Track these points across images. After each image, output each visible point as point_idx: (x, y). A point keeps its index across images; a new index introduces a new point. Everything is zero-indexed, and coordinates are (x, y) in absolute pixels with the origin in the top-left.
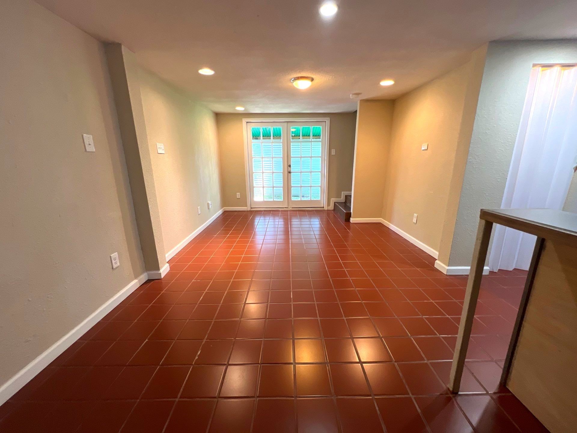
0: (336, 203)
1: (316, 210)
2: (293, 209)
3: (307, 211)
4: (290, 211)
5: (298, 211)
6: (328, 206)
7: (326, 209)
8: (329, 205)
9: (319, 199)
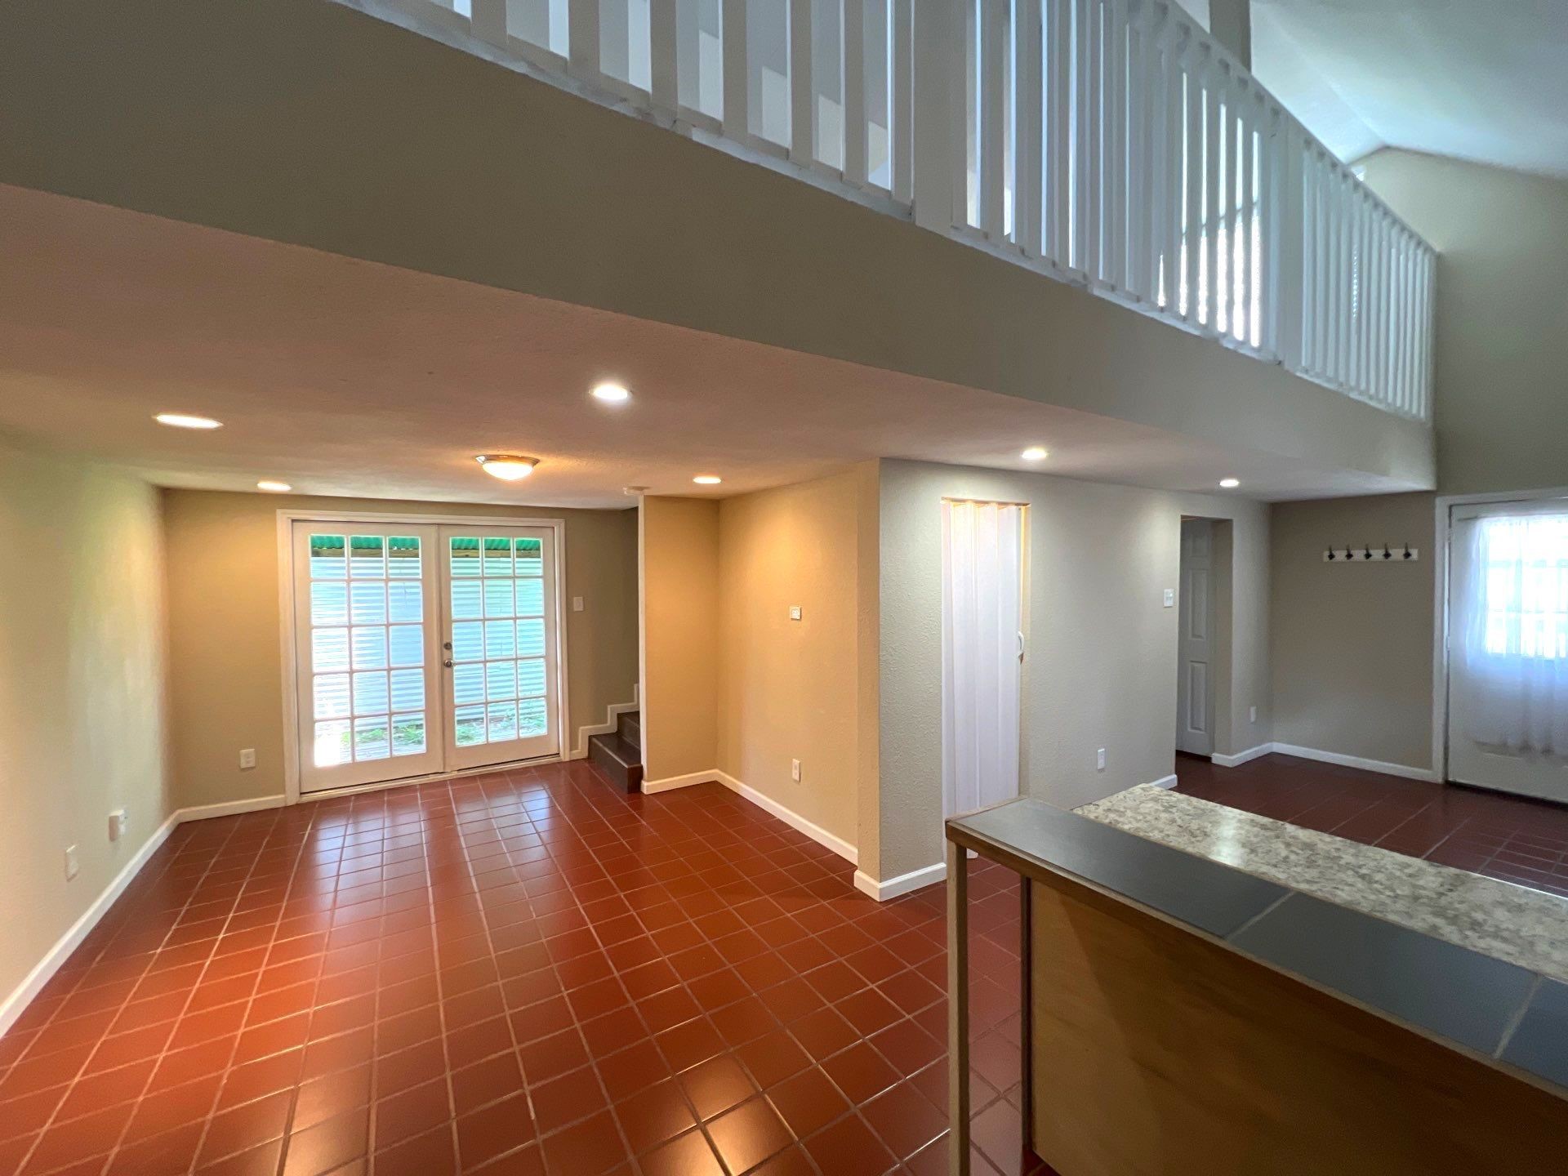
0: (594, 740)
1: (536, 767)
2: (461, 773)
3: (510, 773)
4: (453, 781)
5: (482, 776)
6: (571, 750)
7: (567, 759)
8: (573, 745)
9: (543, 731)
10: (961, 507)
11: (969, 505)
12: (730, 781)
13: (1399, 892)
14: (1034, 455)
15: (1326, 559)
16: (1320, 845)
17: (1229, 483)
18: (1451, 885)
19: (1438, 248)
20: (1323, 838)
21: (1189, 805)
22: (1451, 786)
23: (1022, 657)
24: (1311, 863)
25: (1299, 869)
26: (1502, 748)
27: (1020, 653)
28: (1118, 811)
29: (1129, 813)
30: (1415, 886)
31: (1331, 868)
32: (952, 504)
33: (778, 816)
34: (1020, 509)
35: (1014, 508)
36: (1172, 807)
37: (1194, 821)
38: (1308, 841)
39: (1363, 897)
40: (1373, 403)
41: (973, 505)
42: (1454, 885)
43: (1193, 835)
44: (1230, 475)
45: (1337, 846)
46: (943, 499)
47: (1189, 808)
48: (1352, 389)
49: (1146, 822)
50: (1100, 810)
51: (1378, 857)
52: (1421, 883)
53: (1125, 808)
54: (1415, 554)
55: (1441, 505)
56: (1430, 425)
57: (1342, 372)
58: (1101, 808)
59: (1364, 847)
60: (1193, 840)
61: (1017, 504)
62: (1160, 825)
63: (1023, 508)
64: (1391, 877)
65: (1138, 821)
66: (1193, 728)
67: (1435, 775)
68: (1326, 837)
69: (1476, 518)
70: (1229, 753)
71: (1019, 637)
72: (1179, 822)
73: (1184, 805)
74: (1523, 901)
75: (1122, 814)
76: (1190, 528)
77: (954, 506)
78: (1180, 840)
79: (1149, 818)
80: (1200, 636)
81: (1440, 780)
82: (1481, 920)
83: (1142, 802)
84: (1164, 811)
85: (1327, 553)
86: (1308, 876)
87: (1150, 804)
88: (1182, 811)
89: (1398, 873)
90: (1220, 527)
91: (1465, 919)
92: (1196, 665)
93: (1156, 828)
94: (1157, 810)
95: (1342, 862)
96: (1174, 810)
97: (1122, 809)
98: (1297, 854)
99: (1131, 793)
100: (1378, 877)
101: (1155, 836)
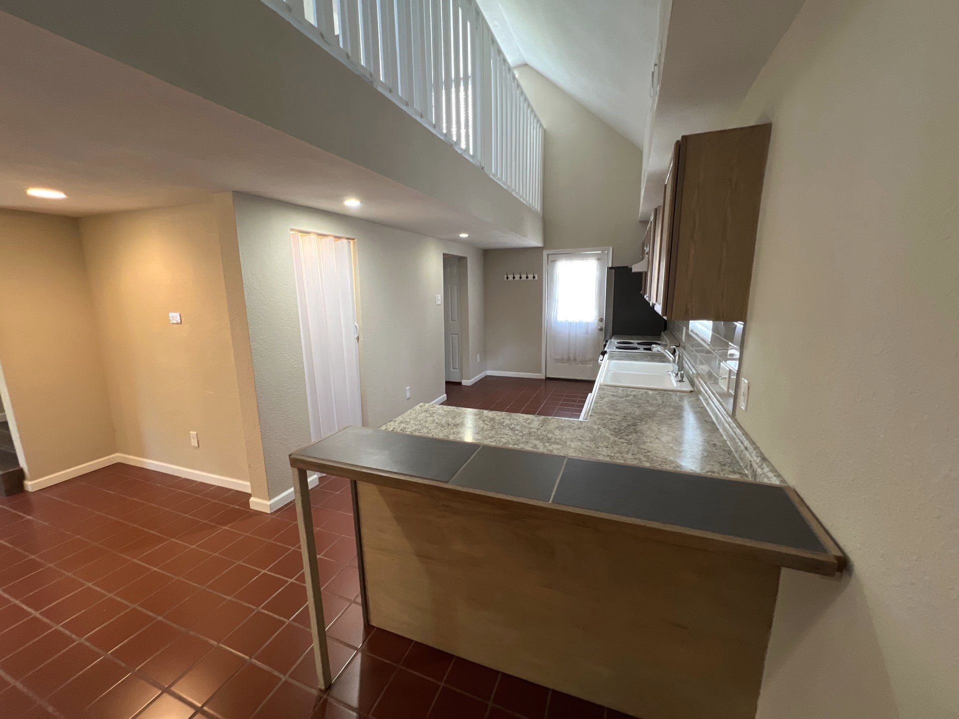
10: (307, 237)
11: (313, 236)
12: (133, 460)
13: (524, 433)
14: (352, 204)
15: (505, 279)
16: (497, 418)
17: (464, 235)
18: (542, 424)
19: (545, 126)
20: (498, 414)
21: (442, 410)
22: (548, 379)
23: (358, 338)
24: (493, 428)
25: (487, 433)
26: (562, 361)
27: (356, 336)
28: (406, 422)
29: (412, 422)
30: (530, 428)
31: (500, 428)
32: (300, 234)
33: (184, 476)
34: (350, 242)
35: (345, 241)
36: (434, 413)
37: (444, 419)
38: (492, 417)
39: (511, 439)
40: (521, 200)
41: (316, 236)
42: (544, 422)
43: (443, 426)
44: (464, 232)
45: (504, 416)
46: (292, 230)
47: (442, 412)
48: (513, 190)
49: (420, 425)
50: (396, 424)
51: (518, 418)
52: (532, 426)
53: (410, 419)
54: (536, 276)
55: (545, 253)
56: (541, 215)
57: (509, 180)
58: (397, 422)
59: (513, 415)
60: (442, 429)
61: (348, 239)
62: (427, 425)
63: (352, 242)
64: (523, 426)
65: (416, 425)
66: (453, 369)
67: (541, 376)
68: (499, 413)
69: (556, 261)
70: (469, 379)
71: (356, 326)
72: (437, 421)
73: (440, 411)
74: (563, 424)
75: (407, 423)
76: (448, 261)
77: (302, 236)
78: (436, 431)
79: (422, 422)
80: (455, 321)
81: (544, 378)
82: (550, 437)
83: (419, 414)
84: (430, 417)
85: (506, 276)
86: (491, 435)
87: (424, 414)
88: (440, 415)
89: (524, 424)
90: (462, 260)
91: (545, 438)
92: (454, 335)
93: (425, 427)
94: (427, 417)
95: (505, 424)
96: (434, 415)
97: (408, 420)
98: (487, 425)
99: (414, 410)
100: (518, 427)
101: (424, 432)
